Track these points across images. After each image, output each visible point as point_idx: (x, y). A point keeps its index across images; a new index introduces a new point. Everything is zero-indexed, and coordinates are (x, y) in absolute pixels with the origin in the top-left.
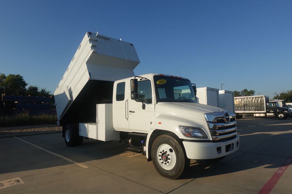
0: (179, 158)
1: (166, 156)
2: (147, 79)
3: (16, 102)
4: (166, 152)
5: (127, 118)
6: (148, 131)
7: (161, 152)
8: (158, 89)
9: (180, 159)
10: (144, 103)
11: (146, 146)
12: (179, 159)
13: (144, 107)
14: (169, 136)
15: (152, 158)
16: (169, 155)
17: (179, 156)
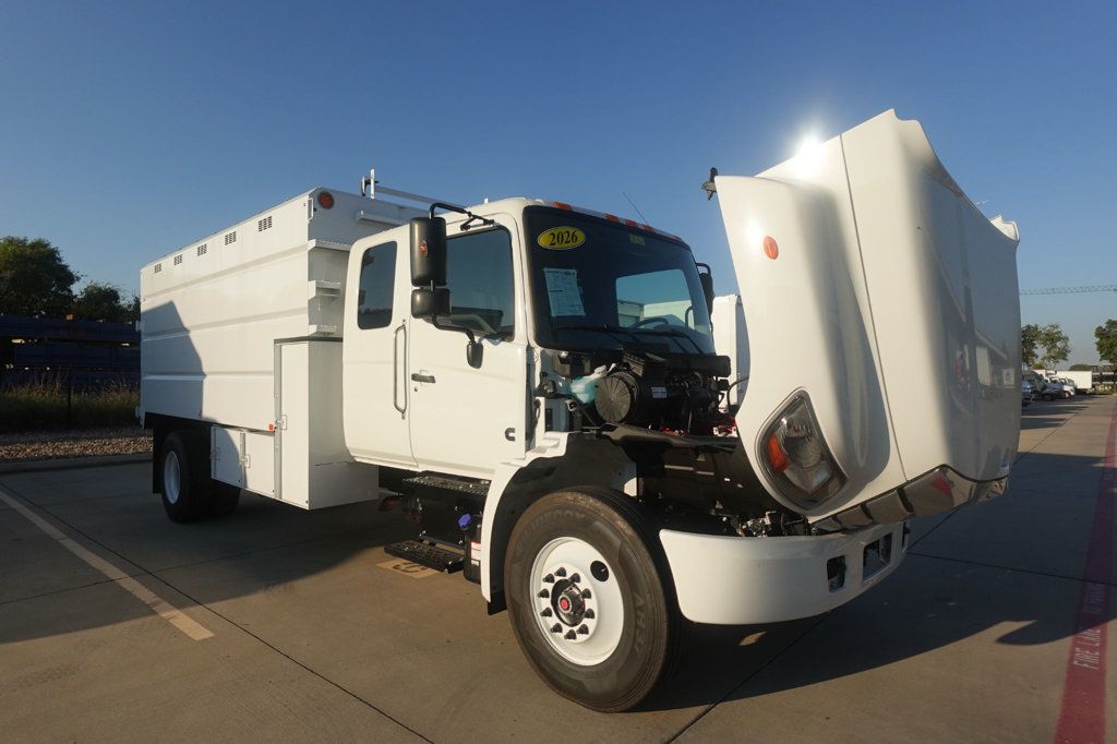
0: (639, 613)
1: (574, 598)
2: (492, 222)
3: (18, 341)
4: (576, 578)
5: (401, 405)
6: (492, 472)
7: (549, 579)
8: (546, 270)
9: (643, 615)
10: (477, 339)
11: (478, 541)
12: (637, 617)
13: (475, 357)
14: (591, 500)
15: (507, 598)
16: (587, 594)
17: (641, 602)
